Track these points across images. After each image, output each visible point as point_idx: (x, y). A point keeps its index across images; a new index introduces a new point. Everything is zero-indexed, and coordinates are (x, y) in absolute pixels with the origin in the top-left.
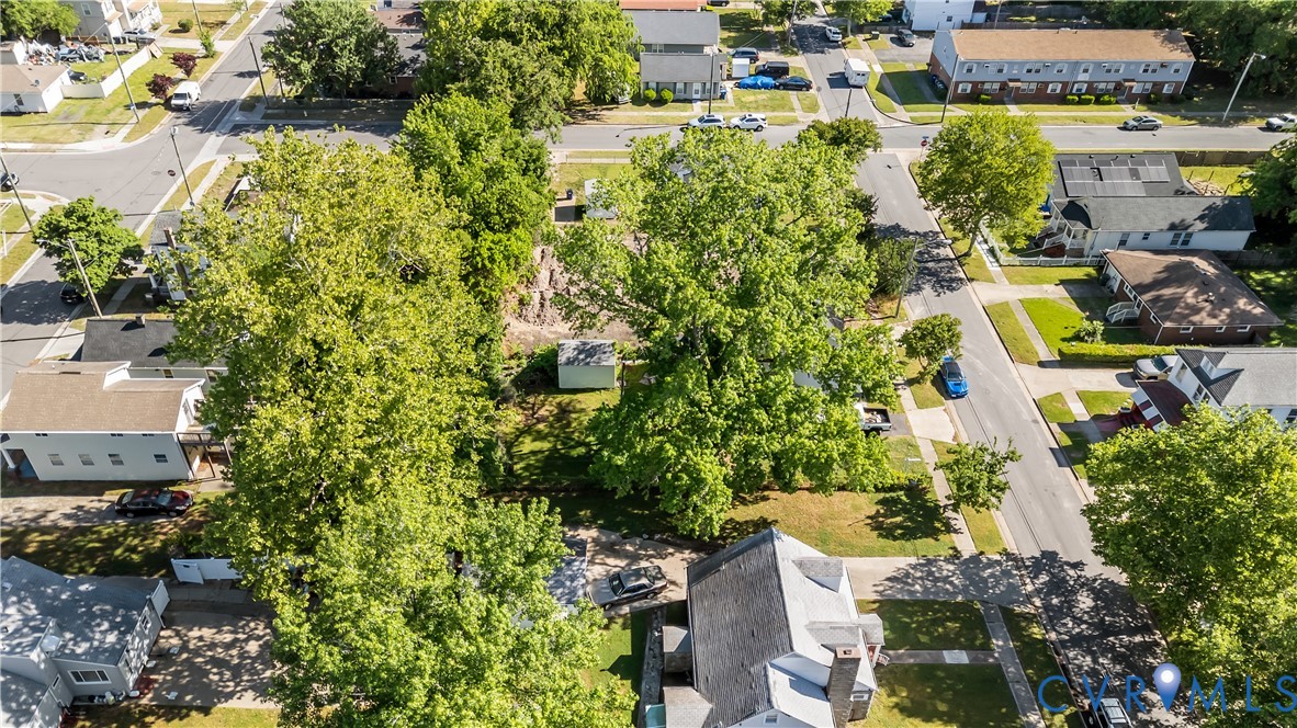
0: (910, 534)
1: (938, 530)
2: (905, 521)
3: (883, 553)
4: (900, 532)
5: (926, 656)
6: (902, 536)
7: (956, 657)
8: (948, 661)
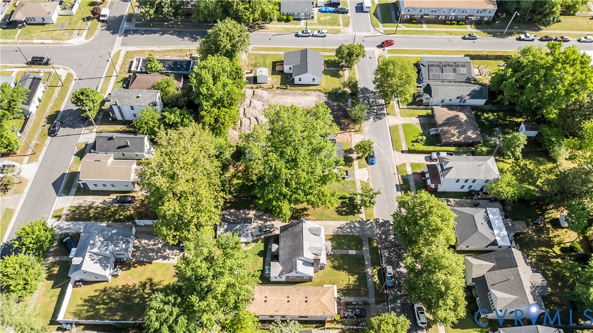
0: (347, 214)
1: (356, 212)
2: (346, 209)
3: (338, 220)
4: (344, 213)
5: (344, 252)
6: (344, 214)
7: (352, 252)
8: (350, 253)
